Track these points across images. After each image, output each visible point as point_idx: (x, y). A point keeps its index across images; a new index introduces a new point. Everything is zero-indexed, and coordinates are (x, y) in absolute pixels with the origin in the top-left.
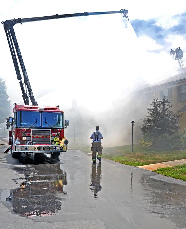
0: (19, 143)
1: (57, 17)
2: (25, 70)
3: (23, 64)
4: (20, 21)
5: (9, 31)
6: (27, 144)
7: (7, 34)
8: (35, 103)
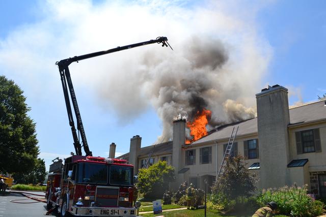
0: (81, 204)
1: (119, 49)
2: (79, 114)
3: (78, 107)
4: (76, 59)
5: (63, 72)
6: (91, 205)
7: (61, 75)
8: (89, 153)
